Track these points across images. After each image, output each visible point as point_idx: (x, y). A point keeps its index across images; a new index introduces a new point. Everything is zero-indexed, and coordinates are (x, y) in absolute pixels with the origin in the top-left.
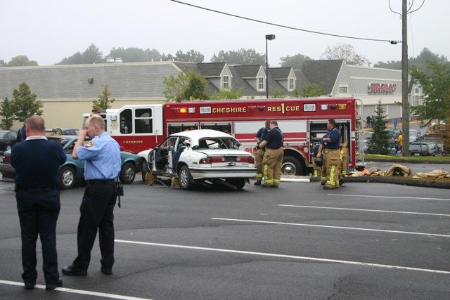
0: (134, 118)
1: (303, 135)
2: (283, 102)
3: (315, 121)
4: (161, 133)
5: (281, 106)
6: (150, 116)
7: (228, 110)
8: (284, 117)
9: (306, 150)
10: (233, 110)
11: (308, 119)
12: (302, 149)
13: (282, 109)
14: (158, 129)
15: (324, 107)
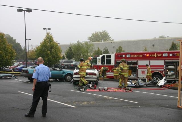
0: (106, 59)
1: (163, 66)
2: (155, 53)
3: (167, 61)
4: (114, 64)
5: (155, 54)
6: (111, 58)
7: (136, 56)
8: (156, 59)
9: (164, 72)
10: (138, 56)
11: (164, 60)
12: (162, 72)
13: (155, 55)
14: (113, 63)
15: (171, 55)
